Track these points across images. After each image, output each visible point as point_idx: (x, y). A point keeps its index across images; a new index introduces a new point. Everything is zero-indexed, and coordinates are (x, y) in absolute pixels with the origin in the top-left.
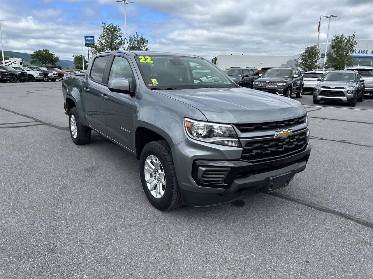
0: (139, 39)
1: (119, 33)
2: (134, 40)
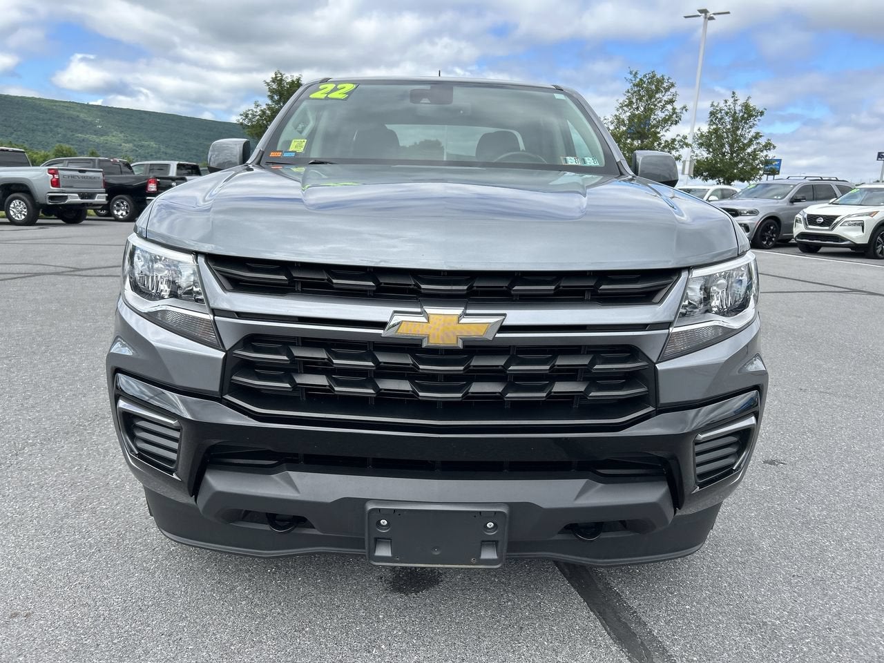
0: (738, 108)
1: (669, 93)
2: (723, 112)
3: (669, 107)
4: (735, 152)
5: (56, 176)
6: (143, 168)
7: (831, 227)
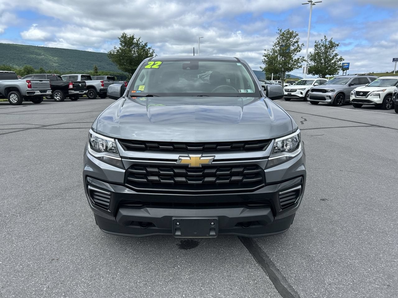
0: (327, 43)
1: (296, 38)
2: (321, 45)
3: (296, 44)
4: (326, 62)
5: (30, 84)
6: (66, 78)
7: (366, 96)
